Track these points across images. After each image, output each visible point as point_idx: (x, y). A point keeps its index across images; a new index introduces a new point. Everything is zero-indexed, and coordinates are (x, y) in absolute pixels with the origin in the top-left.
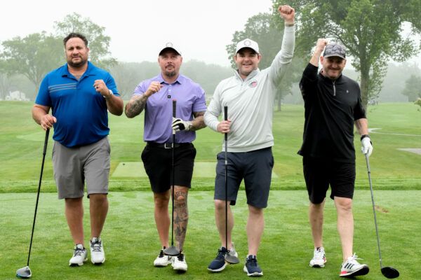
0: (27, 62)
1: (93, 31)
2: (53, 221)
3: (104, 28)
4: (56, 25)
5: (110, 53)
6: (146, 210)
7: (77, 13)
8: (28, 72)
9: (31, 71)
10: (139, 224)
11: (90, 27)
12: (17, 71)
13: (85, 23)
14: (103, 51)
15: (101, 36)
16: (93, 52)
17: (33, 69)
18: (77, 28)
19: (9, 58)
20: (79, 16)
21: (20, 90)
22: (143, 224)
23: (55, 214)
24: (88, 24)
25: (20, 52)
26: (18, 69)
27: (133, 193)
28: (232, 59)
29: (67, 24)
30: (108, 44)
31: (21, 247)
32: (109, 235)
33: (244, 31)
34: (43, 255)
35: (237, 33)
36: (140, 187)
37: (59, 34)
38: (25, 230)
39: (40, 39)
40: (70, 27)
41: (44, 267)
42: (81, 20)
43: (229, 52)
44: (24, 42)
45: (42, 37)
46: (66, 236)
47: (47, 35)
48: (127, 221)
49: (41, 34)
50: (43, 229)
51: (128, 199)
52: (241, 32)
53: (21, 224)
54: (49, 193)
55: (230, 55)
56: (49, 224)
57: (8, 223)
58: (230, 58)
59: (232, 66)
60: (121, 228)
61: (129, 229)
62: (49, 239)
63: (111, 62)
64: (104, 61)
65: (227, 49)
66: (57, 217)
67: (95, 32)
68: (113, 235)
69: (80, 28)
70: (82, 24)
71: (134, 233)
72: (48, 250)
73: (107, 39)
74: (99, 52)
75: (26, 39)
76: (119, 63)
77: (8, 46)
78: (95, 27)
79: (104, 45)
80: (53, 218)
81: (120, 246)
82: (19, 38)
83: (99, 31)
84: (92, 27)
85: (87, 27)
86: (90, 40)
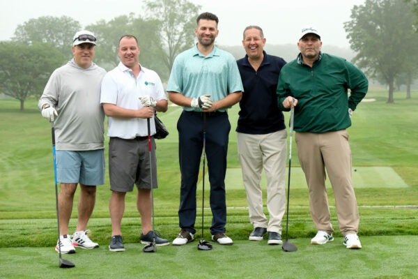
1: (188, 11)
4: (145, 5)
11: (184, 6)
12: (102, 60)
16: (188, 35)
18: (169, 7)
25: (105, 39)
26: (103, 57)
28: (351, 38)
29: (157, 3)
33: (364, 5)
35: (355, 7)
37: (149, 16)
39: (127, 21)
40: (161, 6)
43: (347, 30)
44: (110, 25)
45: (130, 19)
47: (136, 17)
49: (128, 15)
52: (361, 6)
55: (348, 33)
58: (348, 37)
59: (352, 47)
65: (345, 26)
67: (190, 12)
69: (173, 7)
75: (111, 22)
78: (191, 5)
82: (103, 21)
83: (195, 10)
84: (187, 6)
85: (180, 6)
86: (185, 22)
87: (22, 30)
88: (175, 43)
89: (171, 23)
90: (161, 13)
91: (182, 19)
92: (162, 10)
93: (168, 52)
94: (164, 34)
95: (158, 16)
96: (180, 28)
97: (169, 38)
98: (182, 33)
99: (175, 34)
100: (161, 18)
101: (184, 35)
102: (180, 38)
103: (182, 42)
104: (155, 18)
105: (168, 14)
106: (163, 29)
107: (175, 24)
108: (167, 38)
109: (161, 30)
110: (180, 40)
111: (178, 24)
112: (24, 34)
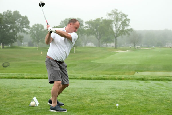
0: (95, 30)
1: (123, 17)
2: (114, 91)
3: (127, 15)
4: (107, 14)
5: (130, 26)
6: (156, 88)
7: (116, 9)
8: (95, 34)
9: (97, 34)
10: (154, 94)
11: (121, 15)
12: (91, 34)
13: (120, 13)
14: (127, 25)
15: (126, 19)
16: (123, 26)
17: (97, 33)
18: (116, 15)
19: (88, 28)
20: (117, 10)
21: (92, 42)
22: (156, 94)
23: (115, 88)
24: (121, 14)
25: (92, 26)
26: (91, 33)
27: (149, 81)
29: (112, 14)
30: (129, 22)
31: (102, 102)
32: (141, 98)
34: (112, 105)
36: (152, 78)
37: (108, 18)
38: (103, 95)
39: (100, 20)
40: (113, 15)
41: (113, 110)
42: (118, 12)
44: (94, 22)
45: (101, 19)
46: (121, 98)
47: (104, 19)
48: (148, 92)
49: (101, 18)
50: (111, 95)
51: (147, 83)
53: (101, 92)
54: (111, 81)
56: (113, 93)
57: (95, 91)
60: (146, 95)
61: (150, 96)
62: (114, 99)
63: (130, 30)
64: (127, 30)
66: (116, 90)
67: (124, 17)
68: (143, 98)
69: (118, 15)
70: (118, 14)
71: (152, 97)
72: (114, 103)
73: (129, 20)
74: (125, 26)
75: (95, 20)
76: (134, 30)
77: (87, 23)
78: (124, 15)
79: (127, 23)
80: (114, 90)
81: (147, 103)
82: (92, 20)
83: (126, 16)
84: (123, 15)
85: (120, 15)
86: (122, 21)
87: (63, 22)
88: (118, 28)
89: (117, 21)
90: (113, 17)
91: (120, 20)
92: (114, 16)
93: (115, 32)
94: (114, 25)
95: (112, 18)
96: (120, 23)
97: (116, 27)
98: (120, 25)
99: (118, 25)
100: (113, 19)
101: (121, 25)
102: (120, 27)
103: (120, 28)
104: (111, 19)
105: (116, 18)
106: (113, 23)
107: (118, 21)
108: (115, 27)
109: (112, 24)
110: (119, 27)
111: (119, 21)
112: (63, 24)
